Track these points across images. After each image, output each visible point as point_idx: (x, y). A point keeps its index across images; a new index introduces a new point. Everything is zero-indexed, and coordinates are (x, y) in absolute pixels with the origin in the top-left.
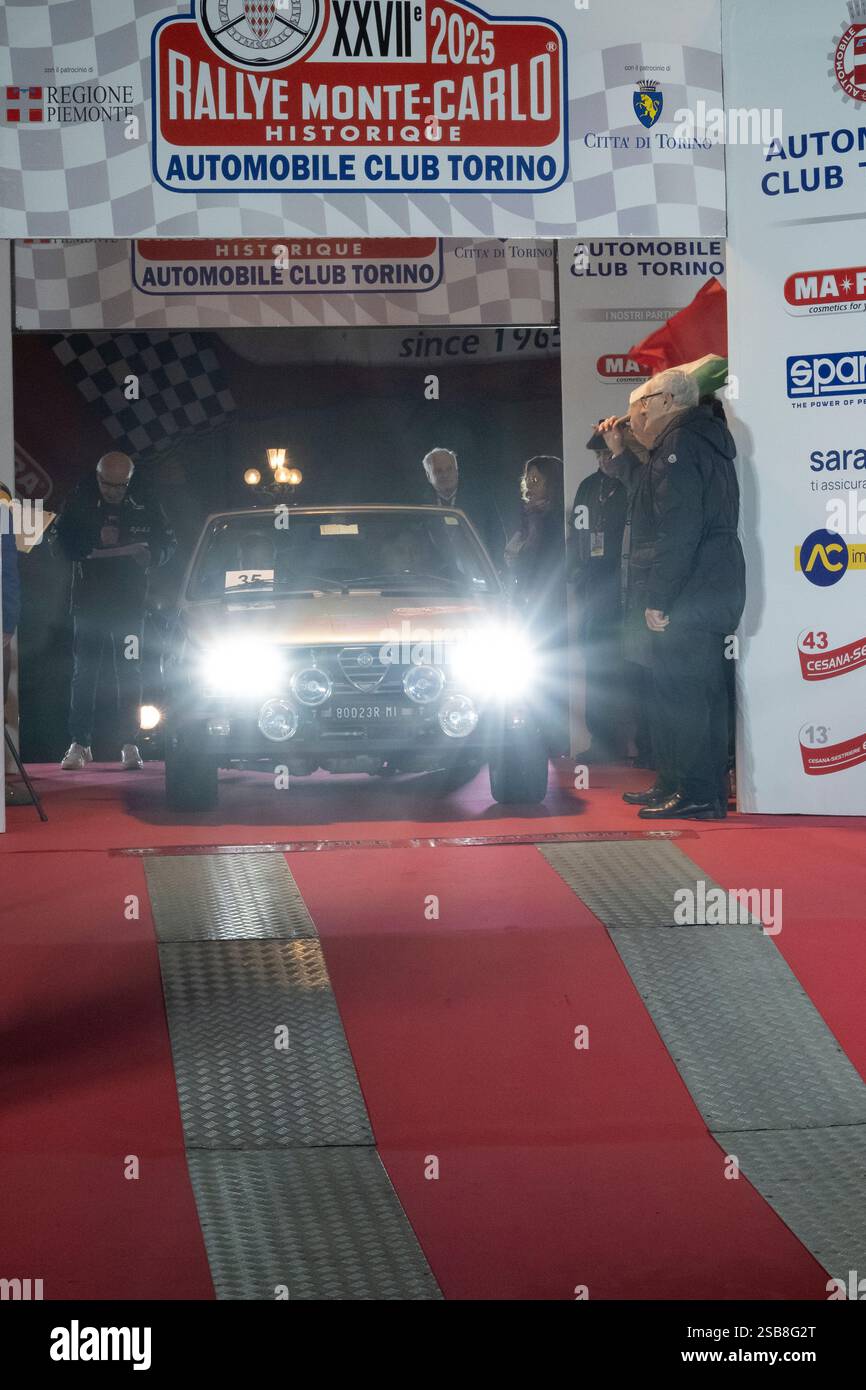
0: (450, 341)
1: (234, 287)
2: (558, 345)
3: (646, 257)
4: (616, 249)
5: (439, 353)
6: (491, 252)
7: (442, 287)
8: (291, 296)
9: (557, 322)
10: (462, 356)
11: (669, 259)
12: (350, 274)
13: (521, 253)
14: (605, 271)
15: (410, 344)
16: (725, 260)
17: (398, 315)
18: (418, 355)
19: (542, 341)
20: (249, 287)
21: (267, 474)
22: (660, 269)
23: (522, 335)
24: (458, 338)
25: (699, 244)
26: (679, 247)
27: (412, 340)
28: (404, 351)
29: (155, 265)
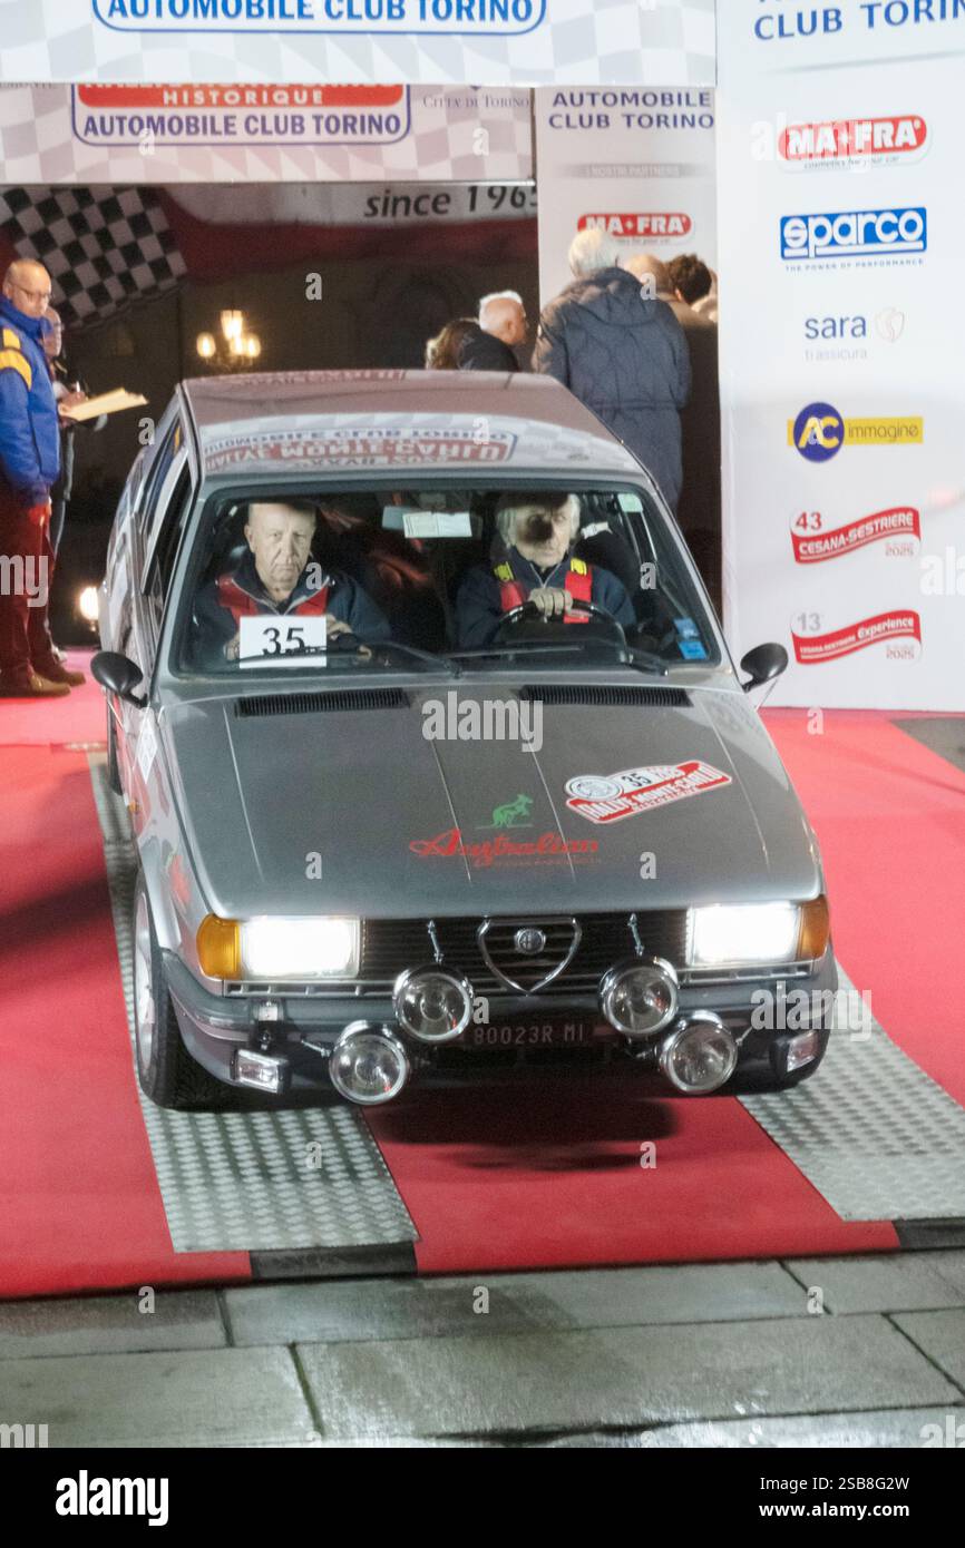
0: (418, 200)
1: (183, 137)
2: (534, 204)
3: (630, 108)
4: (598, 99)
5: (407, 212)
6: (463, 102)
7: (410, 140)
8: (246, 148)
9: (534, 177)
10: (432, 216)
11: (656, 110)
12: (310, 124)
13: (495, 103)
14: (586, 122)
15: (376, 203)
16: (714, 111)
17: (362, 169)
18: (385, 212)
19: (518, 199)
20: (200, 138)
21: (222, 345)
22: (645, 121)
23: (497, 193)
24: (427, 197)
25: (688, 96)
26: (666, 98)
27: (378, 199)
28: (370, 211)
29: (97, 112)
